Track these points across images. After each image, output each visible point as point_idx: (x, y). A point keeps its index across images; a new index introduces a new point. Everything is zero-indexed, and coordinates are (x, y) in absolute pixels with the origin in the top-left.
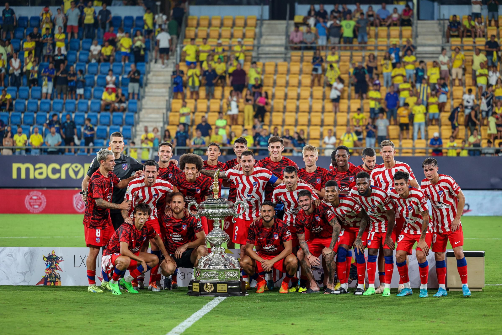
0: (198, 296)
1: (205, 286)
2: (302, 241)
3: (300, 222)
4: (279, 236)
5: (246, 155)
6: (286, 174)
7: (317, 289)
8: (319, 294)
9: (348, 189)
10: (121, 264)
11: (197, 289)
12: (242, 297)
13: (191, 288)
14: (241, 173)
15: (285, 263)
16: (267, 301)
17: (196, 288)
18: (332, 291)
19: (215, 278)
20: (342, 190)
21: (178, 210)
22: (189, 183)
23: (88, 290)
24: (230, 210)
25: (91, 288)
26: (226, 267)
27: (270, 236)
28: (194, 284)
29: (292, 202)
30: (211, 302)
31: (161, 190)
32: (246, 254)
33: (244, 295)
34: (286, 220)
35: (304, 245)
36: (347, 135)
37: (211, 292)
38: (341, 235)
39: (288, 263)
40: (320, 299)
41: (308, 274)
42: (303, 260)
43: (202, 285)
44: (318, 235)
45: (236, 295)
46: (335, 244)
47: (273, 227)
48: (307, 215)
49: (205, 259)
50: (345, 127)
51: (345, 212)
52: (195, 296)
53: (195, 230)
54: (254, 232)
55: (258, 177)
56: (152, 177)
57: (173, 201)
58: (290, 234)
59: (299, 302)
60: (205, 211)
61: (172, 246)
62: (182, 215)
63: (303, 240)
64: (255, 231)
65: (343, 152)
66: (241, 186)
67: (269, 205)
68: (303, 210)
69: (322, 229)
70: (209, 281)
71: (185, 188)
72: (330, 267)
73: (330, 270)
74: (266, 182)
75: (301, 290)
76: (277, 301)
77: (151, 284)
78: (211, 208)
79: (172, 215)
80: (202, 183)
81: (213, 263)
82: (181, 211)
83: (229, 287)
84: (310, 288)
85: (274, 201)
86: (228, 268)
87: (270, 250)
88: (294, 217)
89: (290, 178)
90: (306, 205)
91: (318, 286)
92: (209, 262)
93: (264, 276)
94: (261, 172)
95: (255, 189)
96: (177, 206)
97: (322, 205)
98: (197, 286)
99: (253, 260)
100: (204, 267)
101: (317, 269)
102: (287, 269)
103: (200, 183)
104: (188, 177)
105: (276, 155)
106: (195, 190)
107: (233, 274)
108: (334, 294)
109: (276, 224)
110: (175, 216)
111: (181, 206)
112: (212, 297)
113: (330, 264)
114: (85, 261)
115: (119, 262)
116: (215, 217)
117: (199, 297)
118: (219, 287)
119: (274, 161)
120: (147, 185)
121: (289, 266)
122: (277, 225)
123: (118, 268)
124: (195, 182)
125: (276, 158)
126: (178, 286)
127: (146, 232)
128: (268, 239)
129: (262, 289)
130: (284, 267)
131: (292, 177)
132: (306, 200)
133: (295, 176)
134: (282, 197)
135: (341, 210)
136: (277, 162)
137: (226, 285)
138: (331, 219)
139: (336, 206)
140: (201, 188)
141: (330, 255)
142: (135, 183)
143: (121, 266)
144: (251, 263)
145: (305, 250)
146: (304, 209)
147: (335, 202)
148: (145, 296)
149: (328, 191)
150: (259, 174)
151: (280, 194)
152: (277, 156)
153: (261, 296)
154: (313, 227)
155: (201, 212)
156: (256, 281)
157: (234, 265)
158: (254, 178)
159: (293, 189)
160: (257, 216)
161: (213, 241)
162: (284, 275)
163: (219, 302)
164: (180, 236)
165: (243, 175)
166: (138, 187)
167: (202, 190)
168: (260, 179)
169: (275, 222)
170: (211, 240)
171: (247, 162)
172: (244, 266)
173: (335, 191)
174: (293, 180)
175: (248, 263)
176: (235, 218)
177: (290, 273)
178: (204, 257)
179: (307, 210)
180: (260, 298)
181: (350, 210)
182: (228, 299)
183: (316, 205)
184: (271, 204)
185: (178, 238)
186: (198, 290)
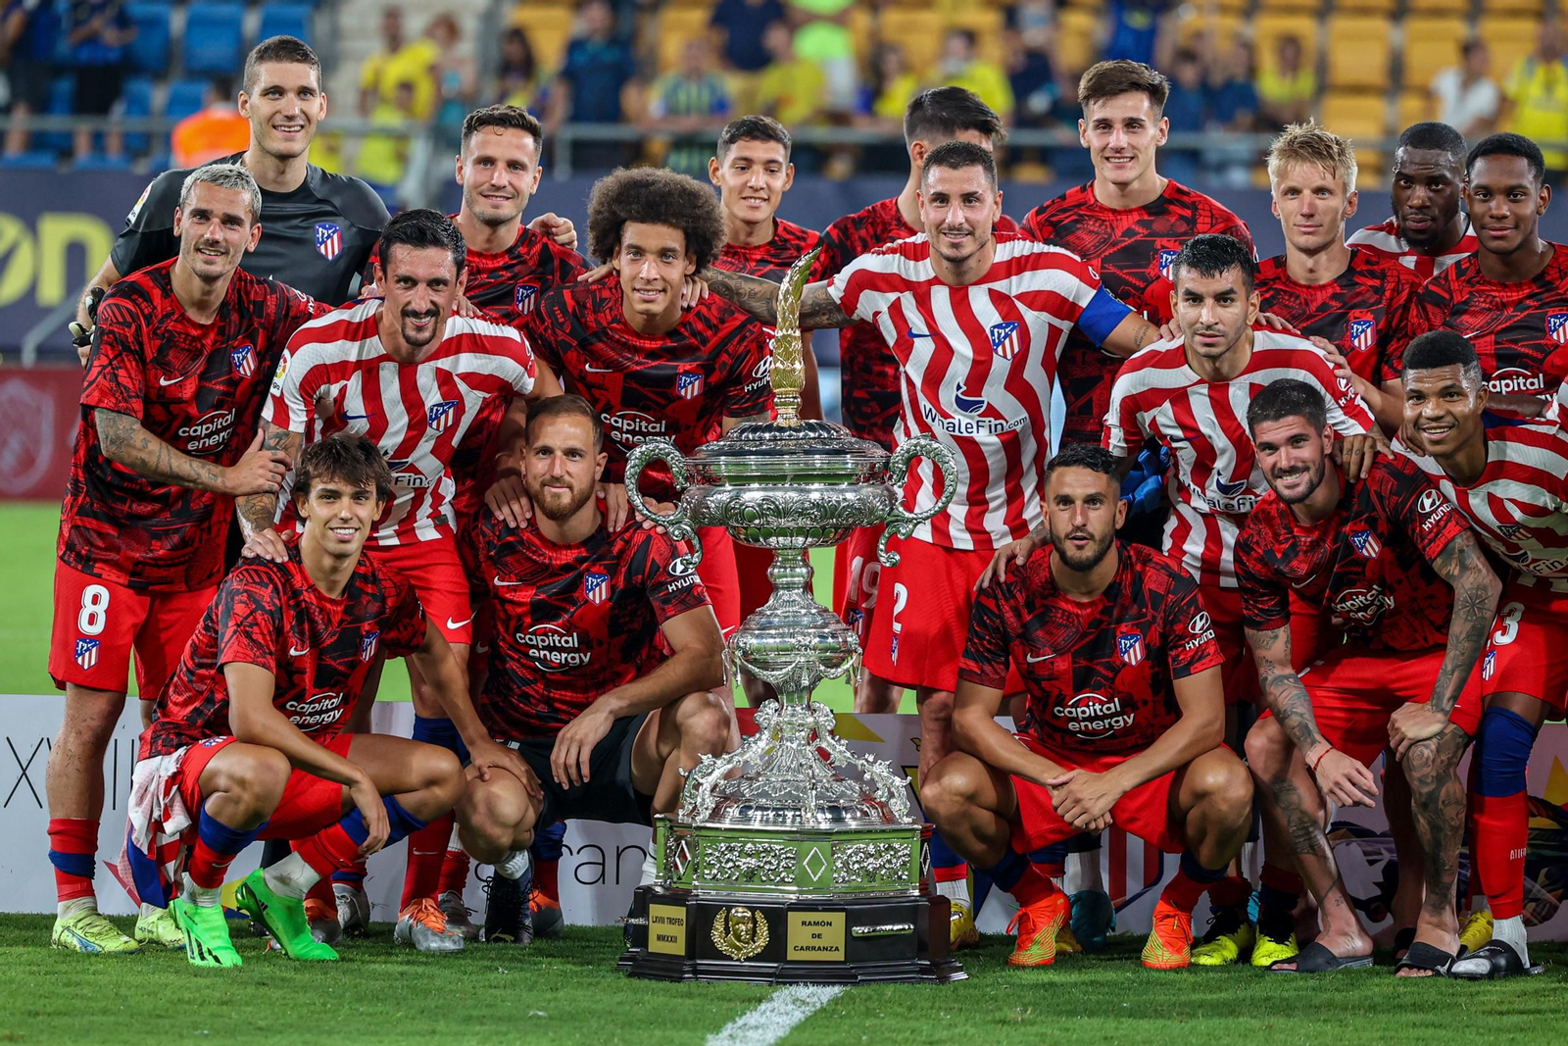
0: (680, 979)
1: (719, 925)
2: (1278, 671)
3: (1261, 560)
4: (1147, 648)
5: (954, 166)
6: (1188, 278)
7: (1359, 944)
8: (1371, 973)
9: (1538, 383)
10: (236, 790)
11: (673, 939)
12: (927, 989)
13: (640, 936)
14: (921, 271)
15: (1184, 796)
16: (1072, 1013)
17: (667, 931)
18: (1444, 958)
19: (775, 878)
20: (1502, 387)
21: (566, 498)
22: (638, 336)
23: (55, 936)
24: (867, 491)
25: (69, 925)
26: (838, 819)
27: (1097, 643)
28: (655, 910)
29: (1220, 441)
30: (752, 1018)
31: (474, 380)
32: (955, 744)
33: (943, 979)
34: (1178, 551)
35: (1287, 691)
36: (1540, 73)
37: (757, 958)
38: (1501, 639)
39: (1202, 796)
40: (1373, 1008)
41: (1310, 859)
42: (1281, 777)
43: (701, 918)
44: (1370, 640)
45: (894, 977)
46: (1462, 683)
47: (1112, 591)
48: (1305, 522)
49: (722, 767)
50: (1527, 27)
51: (1517, 514)
52: (660, 978)
53: (656, 604)
54: (1001, 618)
55: (1020, 297)
56: (428, 313)
57: (539, 444)
58: (1210, 634)
59: (1255, 1023)
60: (723, 495)
61: (525, 696)
62: (584, 523)
63: (1282, 664)
64: (1009, 615)
65: (1511, 173)
66: (924, 349)
67: (1093, 466)
68: (1279, 497)
69: (1390, 602)
70: (739, 895)
71: (617, 367)
72: (1439, 813)
73: (1435, 828)
74: (1066, 326)
75: (1269, 951)
76: (1132, 1014)
77: (411, 908)
78: (761, 479)
79: (532, 522)
80: (714, 341)
81: (765, 794)
82: (579, 504)
83: (858, 930)
84: (1322, 941)
85: (1116, 441)
86: (853, 825)
87: (1097, 725)
88: (1229, 534)
89: (1209, 301)
90: (1292, 470)
91: (1363, 930)
92: (745, 788)
93: (1060, 872)
94: (1034, 268)
95: (1000, 366)
96: (557, 471)
97: (1388, 464)
98: (672, 921)
99: (1000, 774)
100: (716, 814)
101: (1361, 833)
102: (1191, 831)
103: (704, 342)
104: (635, 306)
105: (1120, 167)
106: (671, 381)
107: (879, 854)
108: (1457, 976)
109: (1127, 578)
110: (547, 527)
111: (580, 472)
112: (757, 987)
113: (1432, 797)
114: (39, 774)
115: (222, 782)
116: (782, 532)
117: (682, 987)
118: (799, 934)
119: (1115, 204)
120: (397, 349)
121: (1204, 817)
122: (1138, 580)
123: (219, 811)
124: (673, 333)
125: (1123, 185)
126: (568, 920)
127: (373, 608)
128: (1083, 663)
129: (1043, 945)
130: (1176, 820)
131: (1223, 298)
132: (1295, 441)
133: (1241, 292)
134: (1164, 416)
135: (1495, 502)
136: (1128, 212)
137: (839, 919)
138: (1441, 542)
139: (1467, 479)
140: (706, 370)
141: (1433, 744)
142: (326, 335)
143: (237, 801)
144: (990, 795)
145: (1294, 720)
146: (1286, 493)
147: (1461, 458)
148: (375, 976)
149: (1419, 396)
150: (1027, 274)
151: (1151, 398)
152: (1129, 173)
153: (1035, 986)
154: (1336, 591)
155: (702, 504)
156: (1009, 897)
157: (883, 805)
158: (998, 299)
159: (1225, 369)
160: (1018, 527)
161: (765, 665)
162: (1172, 863)
163: (798, 1016)
164: (573, 641)
165: (936, 281)
166: (344, 363)
167: (713, 379)
168: (1031, 306)
169: (1124, 563)
170: (755, 662)
171: (956, 202)
172: (943, 810)
173: (1461, 394)
174: (1232, 313)
175: (971, 798)
176: (893, 536)
177: (1205, 853)
178: (717, 755)
179: (1301, 499)
180: (1029, 996)
181: (1545, 499)
182: (852, 998)
183: (1353, 468)
184: (1099, 460)
185: (561, 650)
186: (678, 948)
